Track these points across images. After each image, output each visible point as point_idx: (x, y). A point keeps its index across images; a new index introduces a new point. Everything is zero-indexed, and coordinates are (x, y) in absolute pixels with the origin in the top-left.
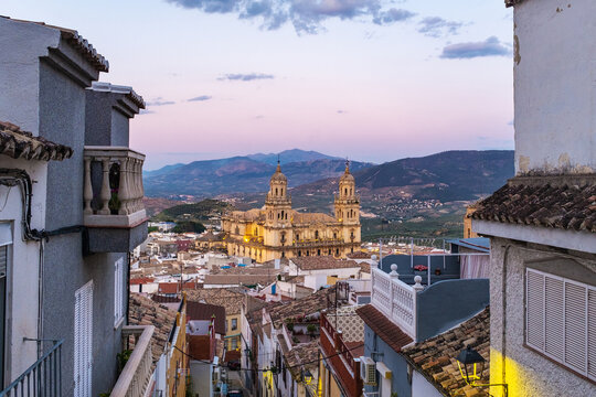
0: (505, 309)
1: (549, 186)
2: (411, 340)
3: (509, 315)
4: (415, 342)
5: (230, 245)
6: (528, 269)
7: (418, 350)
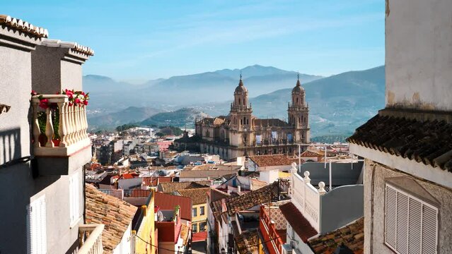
0: (372, 214)
1: (404, 118)
2: (316, 233)
3: (375, 219)
4: (319, 235)
5: (202, 145)
6: (387, 185)
7: (320, 242)
